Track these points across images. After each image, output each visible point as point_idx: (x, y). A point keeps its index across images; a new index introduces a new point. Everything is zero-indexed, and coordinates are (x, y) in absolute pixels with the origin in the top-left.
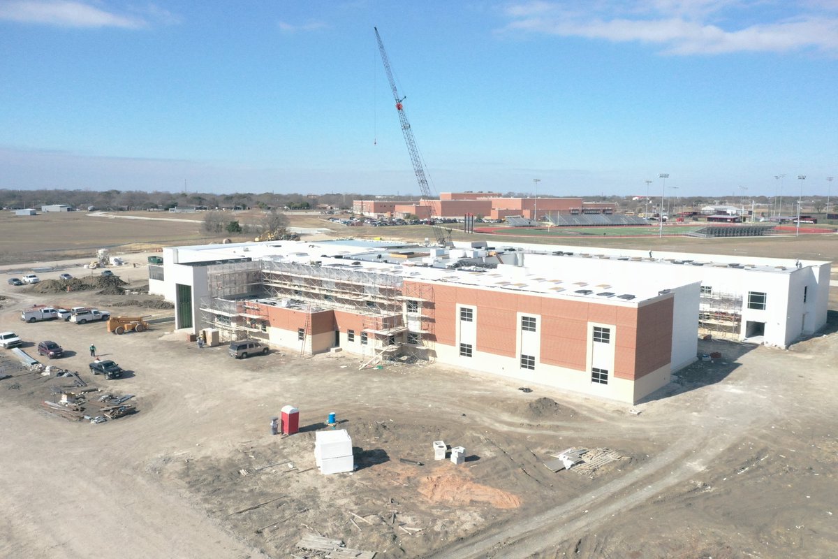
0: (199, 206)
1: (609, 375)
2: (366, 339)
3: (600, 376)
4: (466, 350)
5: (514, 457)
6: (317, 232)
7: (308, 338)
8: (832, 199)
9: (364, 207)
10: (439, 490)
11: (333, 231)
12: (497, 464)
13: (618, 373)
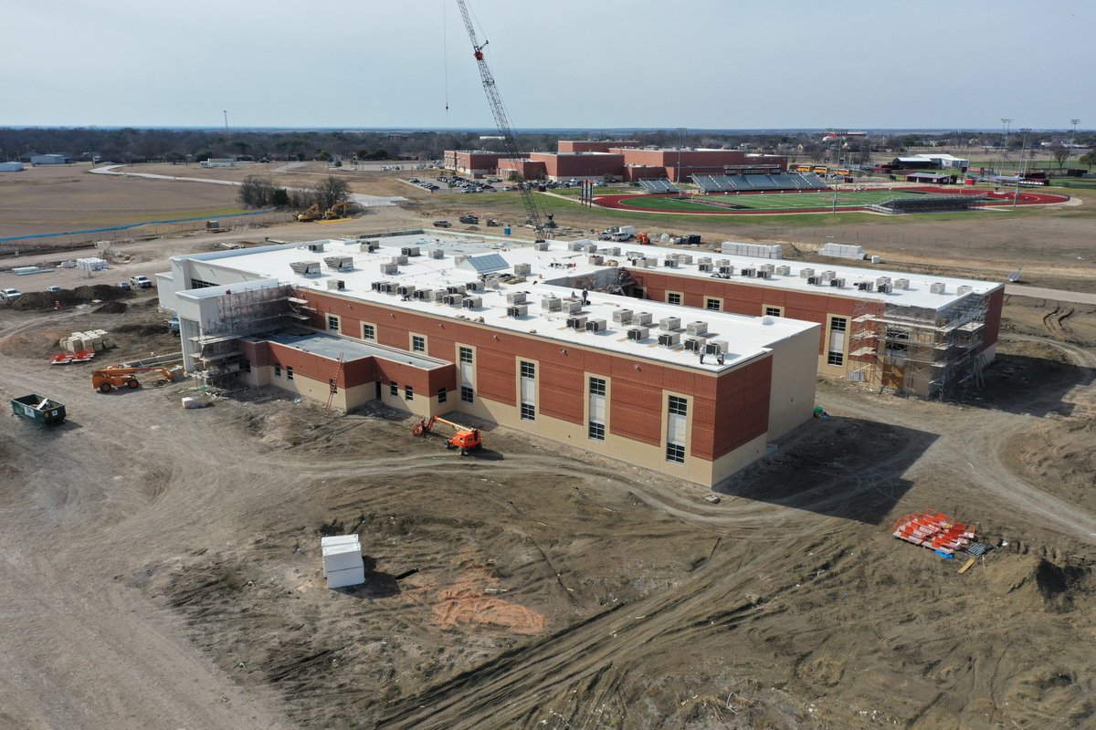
0: (241, 156)
1: (685, 452)
2: (411, 393)
3: (675, 453)
4: (527, 412)
5: (554, 563)
6: (389, 203)
7: (341, 391)
8: (1083, 137)
9: (458, 161)
10: (456, 608)
11: (411, 202)
12: (531, 573)
13: (697, 451)
